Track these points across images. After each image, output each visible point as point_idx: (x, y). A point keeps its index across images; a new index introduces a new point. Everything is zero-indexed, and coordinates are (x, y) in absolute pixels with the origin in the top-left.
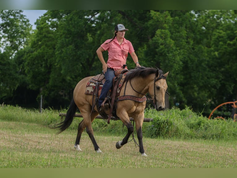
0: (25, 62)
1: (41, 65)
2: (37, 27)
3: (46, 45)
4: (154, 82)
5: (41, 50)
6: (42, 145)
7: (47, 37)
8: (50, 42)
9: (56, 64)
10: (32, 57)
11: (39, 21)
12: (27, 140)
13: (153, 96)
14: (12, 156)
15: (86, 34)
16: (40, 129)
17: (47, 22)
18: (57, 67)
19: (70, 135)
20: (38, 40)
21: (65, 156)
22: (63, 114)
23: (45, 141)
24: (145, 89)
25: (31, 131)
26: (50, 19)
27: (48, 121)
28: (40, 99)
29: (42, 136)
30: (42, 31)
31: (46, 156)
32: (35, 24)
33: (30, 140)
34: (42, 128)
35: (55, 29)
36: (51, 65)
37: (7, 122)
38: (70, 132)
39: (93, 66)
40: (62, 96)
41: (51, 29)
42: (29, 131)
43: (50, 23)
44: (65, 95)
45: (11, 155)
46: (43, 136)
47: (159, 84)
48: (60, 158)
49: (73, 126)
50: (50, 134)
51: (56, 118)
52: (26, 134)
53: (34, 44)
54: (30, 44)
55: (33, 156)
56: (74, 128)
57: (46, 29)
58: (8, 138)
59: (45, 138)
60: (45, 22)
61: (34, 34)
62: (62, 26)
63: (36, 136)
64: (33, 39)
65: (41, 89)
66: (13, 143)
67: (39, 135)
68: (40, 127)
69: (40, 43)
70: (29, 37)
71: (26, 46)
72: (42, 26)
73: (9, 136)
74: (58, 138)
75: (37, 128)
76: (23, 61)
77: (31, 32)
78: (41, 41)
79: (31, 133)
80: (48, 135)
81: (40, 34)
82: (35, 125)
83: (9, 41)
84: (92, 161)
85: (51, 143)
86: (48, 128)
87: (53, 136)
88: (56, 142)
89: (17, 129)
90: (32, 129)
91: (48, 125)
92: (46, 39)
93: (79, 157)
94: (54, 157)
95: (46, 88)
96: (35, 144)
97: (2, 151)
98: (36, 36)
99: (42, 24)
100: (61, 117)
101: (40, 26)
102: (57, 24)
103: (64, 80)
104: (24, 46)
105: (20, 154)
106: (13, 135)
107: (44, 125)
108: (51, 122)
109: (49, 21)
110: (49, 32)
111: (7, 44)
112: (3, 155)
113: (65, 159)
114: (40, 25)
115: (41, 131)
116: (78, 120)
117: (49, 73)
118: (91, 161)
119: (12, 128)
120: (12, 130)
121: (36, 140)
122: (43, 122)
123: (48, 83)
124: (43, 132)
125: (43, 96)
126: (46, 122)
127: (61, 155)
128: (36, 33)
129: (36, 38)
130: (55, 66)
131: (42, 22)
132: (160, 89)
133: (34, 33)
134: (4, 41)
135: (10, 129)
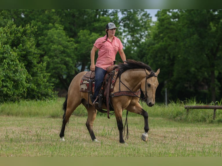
0: (148, 55)
1: (164, 58)
2: (158, 19)
3: (169, 37)
4: (145, 80)
5: (163, 41)
6: (168, 140)
7: (169, 29)
8: (172, 34)
9: (179, 56)
10: (155, 50)
11: (160, 13)
12: (153, 135)
13: (144, 92)
14: (137, 153)
15: (209, 23)
16: (165, 122)
17: (168, 13)
18: (180, 58)
19: (196, 128)
20: (160, 33)
21: (192, 149)
22: (188, 107)
23: (171, 135)
24: (138, 85)
25: (157, 125)
26: (171, 10)
27: (173, 115)
28: (165, 93)
29: (167, 130)
30: (163, 23)
31: (173, 150)
32: (156, 16)
33: (156, 135)
34: (168, 121)
35: (177, 20)
36: (174, 57)
37: (132, 118)
38: (197, 125)
39: (218, 55)
40: (187, 88)
41: (172, 20)
42: (154, 126)
43: (171, 14)
44: (190, 87)
45: (136, 151)
46: (169, 130)
47: (150, 81)
48: (187, 152)
49: (200, 118)
50: (176, 128)
51: (182, 111)
52: (151, 128)
53: (156, 36)
54: (152, 37)
55: (159, 151)
56: (200, 120)
57: (167, 20)
58: (133, 133)
59: (171, 132)
60: (166, 13)
61: (155, 27)
62: (183, 16)
63: (162, 131)
64: (154, 31)
65: (166, 82)
66: (138, 139)
67: (165, 129)
68: (166, 121)
69: (161, 35)
70: (150, 30)
71: (147, 39)
72: (163, 17)
73: (134, 132)
74: (184, 131)
75: (162, 122)
76: (145, 54)
77: (151, 24)
78: (162, 33)
79: (157, 127)
80: (174, 129)
81: (161, 26)
82: (161, 119)
83: (131, 35)
84: (221, 154)
85: (178, 137)
86: (174, 121)
87: (179, 130)
88: (183, 136)
89: (142, 124)
90: (158, 124)
91: (174, 119)
92: (168, 31)
93: (207, 150)
94: (181, 151)
95: (171, 80)
96: (161, 138)
97: (128, 147)
98: (157, 28)
99: (163, 15)
100: (186, 110)
101: (161, 18)
102: (178, 15)
103: (188, 72)
104: (145, 40)
105: (146, 150)
106: (139, 130)
107: (170, 118)
108: (177, 115)
109: (170, 12)
110: (170, 23)
111: (128, 39)
112: (129, 152)
113: (192, 152)
114: (161, 16)
115: (166, 125)
116: (205, 111)
117: (173, 65)
118: (219, 154)
119: (137, 124)
120: (137, 125)
121: (162, 135)
122: (168, 115)
123: (172, 76)
124: (168, 126)
125: (168, 89)
126: (171, 116)
127: (188, 149)
128: (157, 25)
129: (157, 30)
130: (179, 58)
131: (163, 14)
132: (151, 86)
133: (155, 25)
134: (125, 36)
135: (135, 124)
